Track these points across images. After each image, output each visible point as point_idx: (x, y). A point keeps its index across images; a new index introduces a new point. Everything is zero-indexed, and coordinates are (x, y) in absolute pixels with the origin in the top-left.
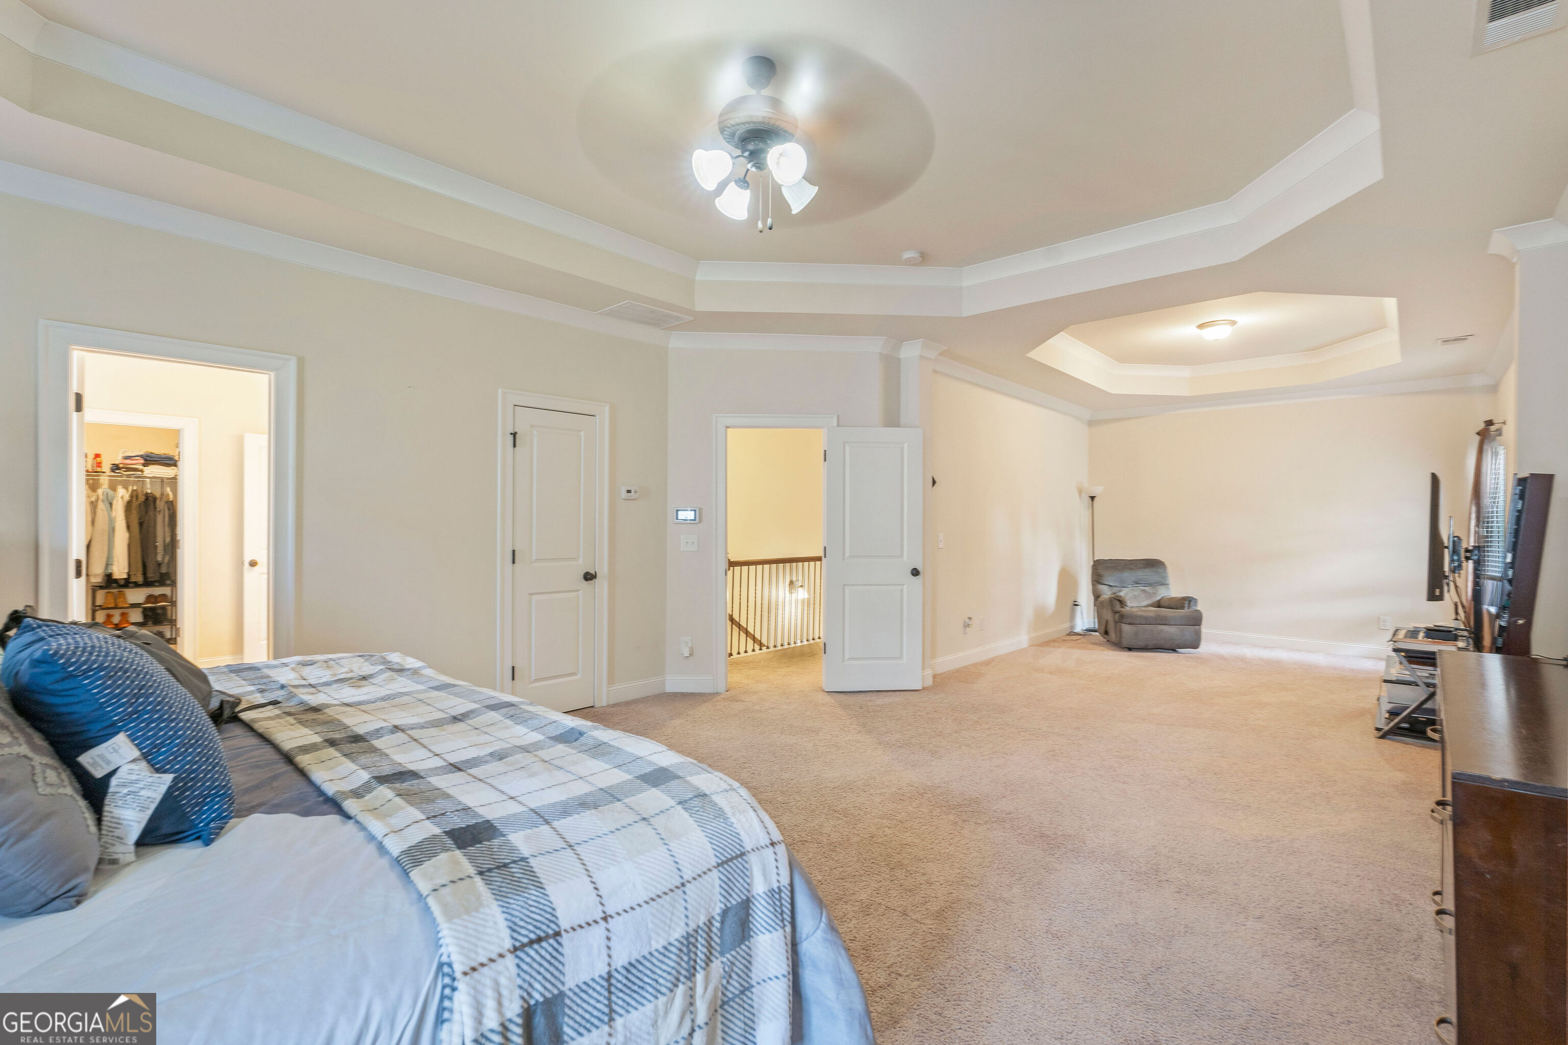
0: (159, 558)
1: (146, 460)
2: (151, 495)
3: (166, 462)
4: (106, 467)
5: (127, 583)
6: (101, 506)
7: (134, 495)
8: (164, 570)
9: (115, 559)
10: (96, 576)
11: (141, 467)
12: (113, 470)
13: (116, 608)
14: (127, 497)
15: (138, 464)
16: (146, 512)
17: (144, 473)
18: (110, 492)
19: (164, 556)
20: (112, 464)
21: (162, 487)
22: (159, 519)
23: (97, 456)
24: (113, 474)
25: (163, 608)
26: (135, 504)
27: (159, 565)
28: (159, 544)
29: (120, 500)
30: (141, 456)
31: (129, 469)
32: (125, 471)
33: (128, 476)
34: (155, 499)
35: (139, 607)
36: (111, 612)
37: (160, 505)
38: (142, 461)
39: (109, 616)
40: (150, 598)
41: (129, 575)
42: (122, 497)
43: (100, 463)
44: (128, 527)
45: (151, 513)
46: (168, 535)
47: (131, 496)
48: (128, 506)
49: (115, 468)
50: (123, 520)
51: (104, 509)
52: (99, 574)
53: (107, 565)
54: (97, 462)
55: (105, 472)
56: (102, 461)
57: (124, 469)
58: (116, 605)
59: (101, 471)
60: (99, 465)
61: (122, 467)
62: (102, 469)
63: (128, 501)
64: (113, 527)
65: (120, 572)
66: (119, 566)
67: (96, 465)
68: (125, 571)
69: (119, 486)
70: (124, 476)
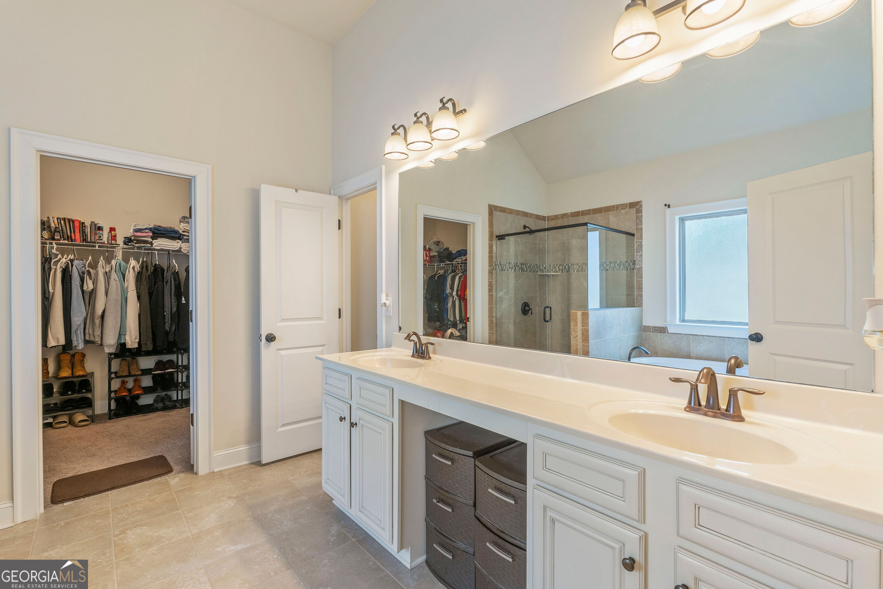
0: (167, 328)
1: (154, 233)
2: (158, 266)
3: (172, 235)
4: (120, 240)
5: (138, 352)
6: (114, 276)
7: (144, 266)
8: (171, 338)
9: (128, 329)
10: (110, 346)
11: (150, 240)
12: (125, 243)
13: (130, 375)
14: (138, 268)
15: (147, 236)
16: (155, 283)
17: (153, 245)
18: (123, 263)
19: (171, 325)
20: (124, 238)
21: (169, 259)
22: (167, 289)
23: (112, 229)
24: (125, 246)
25: (171, 374)
26: (145, 274)
27: (167, 333)
28: (167, 314)
29: (131, 270)
30: (150, 229)
31: (139, 242)
32: (136, 243)
33: (138, 248)
34: (163, 270)
35: (150, 374)
36: (126, 379)
37: (168, 275)
38: (151, 234)
39: (123, 383)
40: (159, 365)
41: (139, 343)
42: (133, 268)
43: (115, 236)
44: (139, 297)
45: (160, 283)
46: (174, 305)
47: (142, 267)
48: (139, 277)
49: (128, 241)
50: (134, 290)
51: (117, 279)
52: (113, 344)
53: (120, 335)
54: (112, 235)
55: (119, 245)
56: (116, 234)
57: (135, 242)
58: (129, 372)
59: (115, 243)
60: (114, 238)
61: (134, 240)
62: (116, 242)
63: (139, 272)
64: (125, 297)
65: (131, 342)
66: (131, 337)
67: (111, 238)
68: (136, 341)
69: (131, 258)
70: (136, 248)
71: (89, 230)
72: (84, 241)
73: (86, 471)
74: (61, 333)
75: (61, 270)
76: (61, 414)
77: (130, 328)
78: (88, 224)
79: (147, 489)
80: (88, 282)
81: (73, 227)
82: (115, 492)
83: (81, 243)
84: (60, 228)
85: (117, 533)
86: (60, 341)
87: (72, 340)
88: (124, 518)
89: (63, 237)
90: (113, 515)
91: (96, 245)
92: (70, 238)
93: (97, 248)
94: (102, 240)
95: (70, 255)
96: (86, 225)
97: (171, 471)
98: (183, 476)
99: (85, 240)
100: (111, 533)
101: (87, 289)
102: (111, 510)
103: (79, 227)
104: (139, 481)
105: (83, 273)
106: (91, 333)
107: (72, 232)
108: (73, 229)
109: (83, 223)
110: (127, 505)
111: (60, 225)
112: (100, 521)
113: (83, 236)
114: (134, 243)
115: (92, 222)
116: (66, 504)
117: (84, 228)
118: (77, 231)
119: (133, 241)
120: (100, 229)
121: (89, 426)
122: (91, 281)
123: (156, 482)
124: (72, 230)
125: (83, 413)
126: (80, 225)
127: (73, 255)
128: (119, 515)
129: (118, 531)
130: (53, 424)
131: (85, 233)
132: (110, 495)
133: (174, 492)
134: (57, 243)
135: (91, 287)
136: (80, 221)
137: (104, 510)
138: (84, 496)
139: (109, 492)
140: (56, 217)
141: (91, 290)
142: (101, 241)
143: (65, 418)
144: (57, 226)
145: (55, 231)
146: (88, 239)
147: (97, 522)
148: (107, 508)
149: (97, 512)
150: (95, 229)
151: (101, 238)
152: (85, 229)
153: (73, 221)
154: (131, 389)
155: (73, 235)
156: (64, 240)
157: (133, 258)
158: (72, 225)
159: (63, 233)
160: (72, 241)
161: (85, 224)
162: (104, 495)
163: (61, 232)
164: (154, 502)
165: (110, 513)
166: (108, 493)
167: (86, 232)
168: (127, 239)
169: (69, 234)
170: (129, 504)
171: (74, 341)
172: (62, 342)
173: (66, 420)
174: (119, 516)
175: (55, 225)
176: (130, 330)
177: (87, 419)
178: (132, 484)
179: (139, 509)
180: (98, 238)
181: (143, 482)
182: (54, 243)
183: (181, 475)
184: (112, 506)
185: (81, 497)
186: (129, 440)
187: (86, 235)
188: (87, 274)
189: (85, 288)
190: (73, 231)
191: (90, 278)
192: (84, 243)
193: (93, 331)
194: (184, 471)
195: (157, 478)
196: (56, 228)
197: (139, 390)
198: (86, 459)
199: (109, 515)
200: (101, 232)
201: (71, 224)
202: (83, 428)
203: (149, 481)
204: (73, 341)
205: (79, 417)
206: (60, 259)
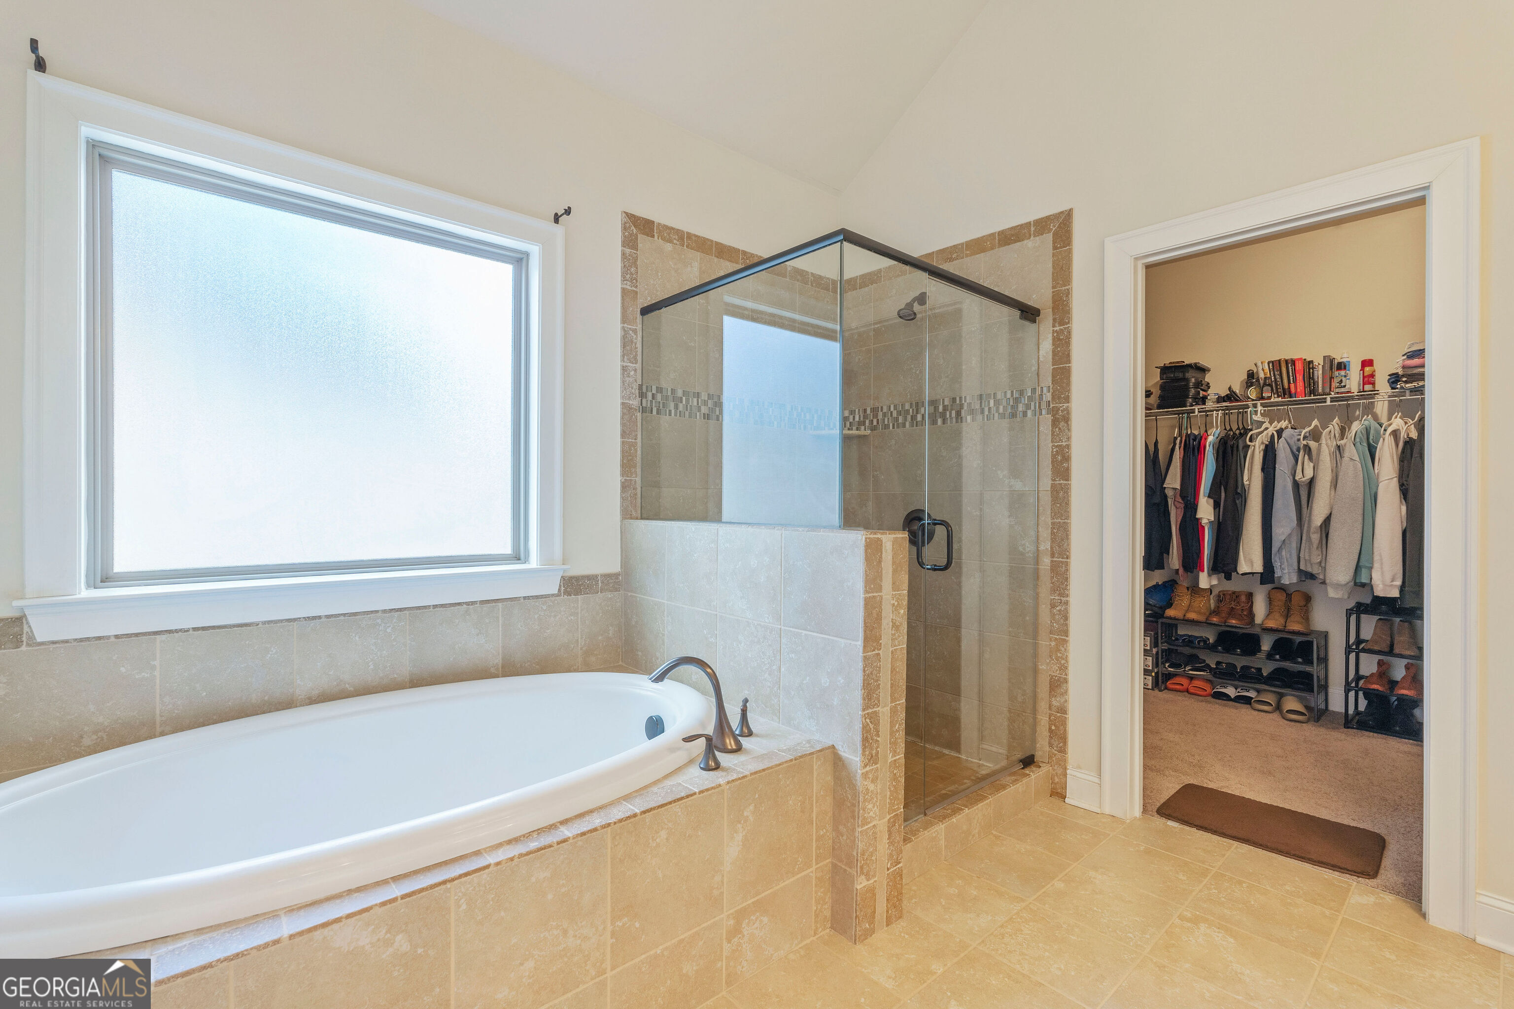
4: (1381, 382)
6: (1351, 453)
9: (1376, 558)
12: (1390, 386)
13: (1391, 653)
14: (1406, 434)
18: (1375, 425)
20: (1389, 375)
23: (1366, 363)
24: (1390, 391)
29: (1389, 440)
31: (1412, 378)
32: (1406, 382)
33: (1412, 392)
36: (1385, 659)
39: (1382, 666)
42: (1394, 434)
43: (1372, 376)
49: (1394, 380)
50: (1392, 479)
51: (1356, 457)
52: (1343, 583)
53: (1358, 568)
54: (1365, 375)
55: (1378, 391)
56: (1375, 371)
57: (1404, 379)
58: (1392, 646)
59: (1372, 389)
60: (1369, 380)
61: (1403, 376)
62: (1374, 387)
63: (1408, 442)
64: (1373, 493)
65: (1385, 585)
66: (1382, 573)
67: (1363, 381)
68: (1394, 583)
69: (1396, 414)
70: (1408, 392)
71: (1320, 372)
72: (1311, 394)
73: (1237, 793)
74: (1257, 553)
75: (1263, 447)
76: (1265, 688)
77: (1381, 556)
78: (1318, 361)
79: (1297, 879)
80: (1306, 466)
81: (1292, 373)
82: (1245, 848)
83: (1306, 398)
84: (1273, 378)
85: (1187, 914)
86: (1255, 565)
87: (1273, 566)
88: (1217, 900)
89: (1277, 392)
90: (1208, 883)
91: (1326, 398)
92: (1286, 393)
93: (1328, 403)
94: (1345, 386)
95: (1283, 421)
96: (1315, 365)
97: (1369, 875)
98: (1390, 901)
99: (1313, 392)
100: (1181, 907)
101: (1300, 479)
102: (1213, 873)
103: (1303, 371)
104: (1294, 855)
105: (1298, 450)
106: (1307, 557)
107: (1292, 382)
108: (1293, 376)
109: (1311, 362)
110: (1240, 883)
111: (1272, 373)
112: (1185, 878)
113: (1310, 385)
114: (1403, 381)
115: (1324, 357)
116: (1170, 823)
117: (1311, 371)
118: (1300, 378)
119: (1401, 378)
120: (1342, 366)
121: (1304, 724)
122: (1312, 465)
123: (1326, 877)
124: (1291, 378)
125: (1301, 699)
126: (1304, 367)
127: (1287, 421)
128: (1215, 889)
129: (1191, 911)
130: (1252, 701)
131: (1313, 379)
132: (1232, 849)
133: (1340, 918)
134: (1263, 403)
135: (1309, 474)
136: (1305, 360)
137: (1204, 866)
138: (1200, 827)
139: (1236, 844)
140: (1267, 361)
141: (1308, 479)
142: (1343, 390)
143: (1270, 698)
144: (1268, 375)
145: (1265, 384)
146: (1318, 390)
147: (1181, 876)
148: (1210, 866)
149: (1193, 862)
150: (1331, 369)
151: (1343, 384)
152: (1313, 372)
153: (1293, 362)
154: (1397, 682)
155: (1292, 386)
156: (1278, 396)
157: (1400, 414)
158: (1290, 370)
159: (1276, 385)
160: (1291, 397)
161: (1313, 364)
162: (1225, 844)
163: (1274, 384)
164: (1287, 908)
165: (1207, 876)
166: (1234, 844)
167: (1316, 377)
168: (1393, 378)
169: (1286, 386)
170: (1245, 882)
171: (1277, 569)
172: (1258, 567)
173: (1272, 701)
174: (1214, 891)
175: (1265, 374)
176: (1381, 559)
177: (1302, 711)
178: (1281, 853)
179: (1253, 903)
180: (1338, 384)
181: (1303, 863)
182: (1259, 404)
183: (1386, 897)
184: (1219, 869)
185: (1195, 825)
186: (1347, 776)
187: (1315, 383)
188: (1306, 452)
189: (1298, 476)
190: (1293, 379)
191: (1310, 459)
192: (1310, 396)
193: (1310, 556)
194: (1400, 892)
195: (1334, 870)
196: (1265, 378)
197: (1409, 689)
198: (1254, 773)
199: (1203, 879)
200: (1343, 373)
201: (1290, 368)
202: (1293, 723)
203: (1316, 867)
204: (1275, 569)
205: (1291, 703)
206: (1266, 429)
